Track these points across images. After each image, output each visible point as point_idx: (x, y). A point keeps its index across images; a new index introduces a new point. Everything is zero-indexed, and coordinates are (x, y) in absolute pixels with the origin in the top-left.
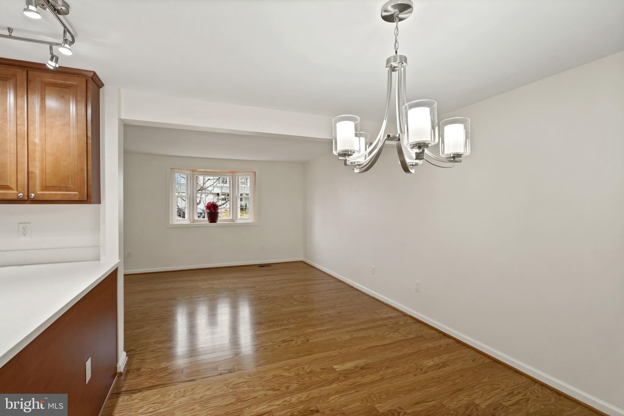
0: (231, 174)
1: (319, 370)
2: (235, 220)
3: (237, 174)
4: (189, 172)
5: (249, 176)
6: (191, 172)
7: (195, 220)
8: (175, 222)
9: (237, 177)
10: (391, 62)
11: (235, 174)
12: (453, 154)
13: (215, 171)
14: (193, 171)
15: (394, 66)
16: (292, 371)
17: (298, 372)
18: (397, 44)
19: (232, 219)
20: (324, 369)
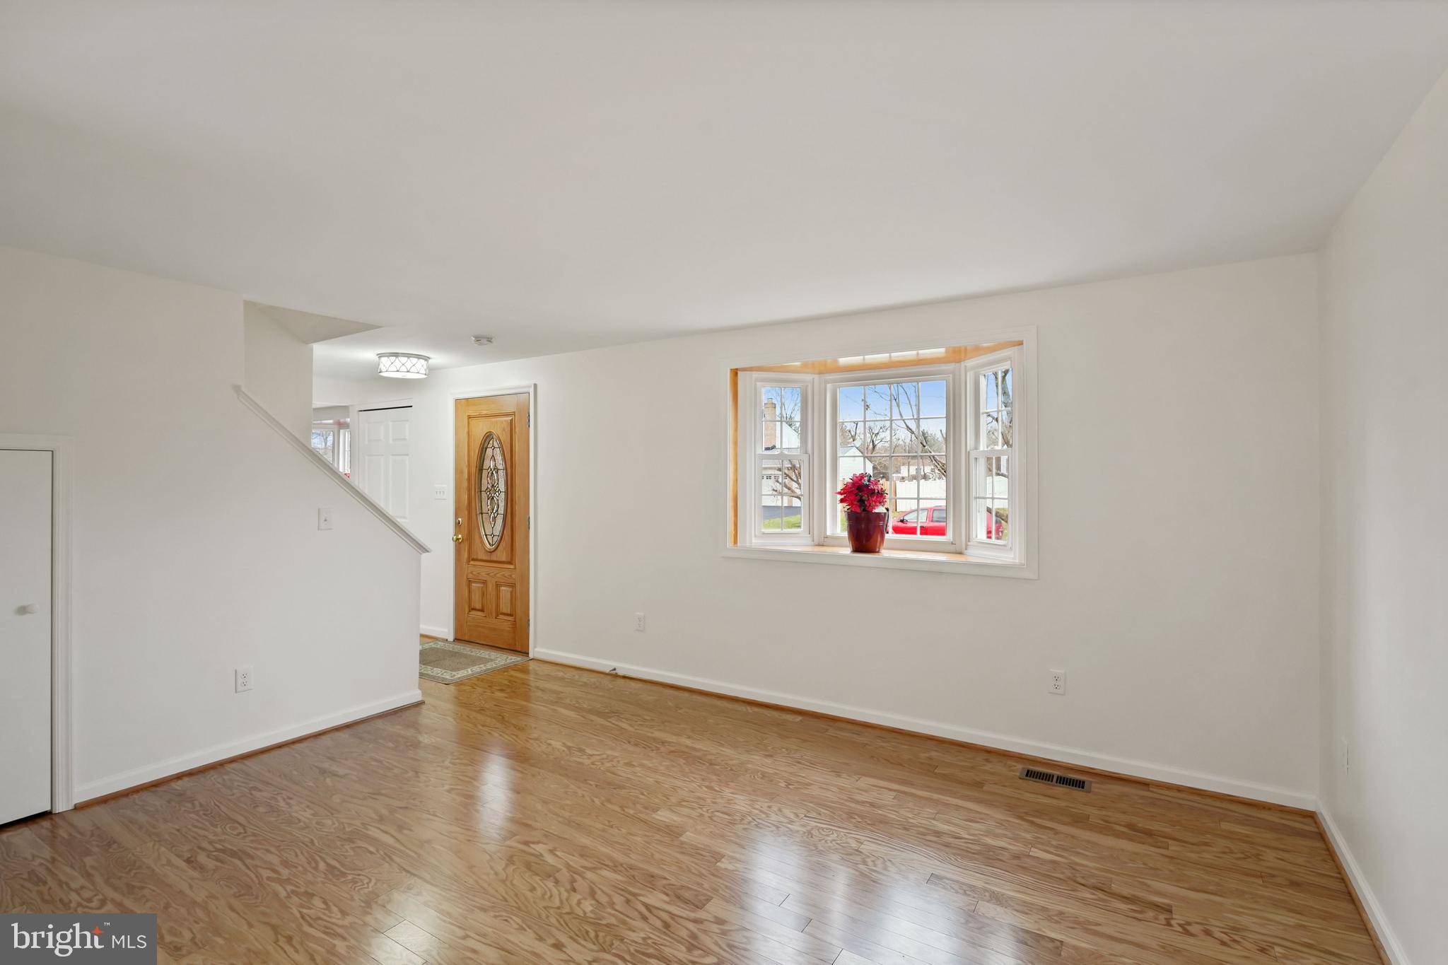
2: (964, 546)
3: (970, 363)
6: (816, 377)
8: (754, 541)
11: (962, 363)
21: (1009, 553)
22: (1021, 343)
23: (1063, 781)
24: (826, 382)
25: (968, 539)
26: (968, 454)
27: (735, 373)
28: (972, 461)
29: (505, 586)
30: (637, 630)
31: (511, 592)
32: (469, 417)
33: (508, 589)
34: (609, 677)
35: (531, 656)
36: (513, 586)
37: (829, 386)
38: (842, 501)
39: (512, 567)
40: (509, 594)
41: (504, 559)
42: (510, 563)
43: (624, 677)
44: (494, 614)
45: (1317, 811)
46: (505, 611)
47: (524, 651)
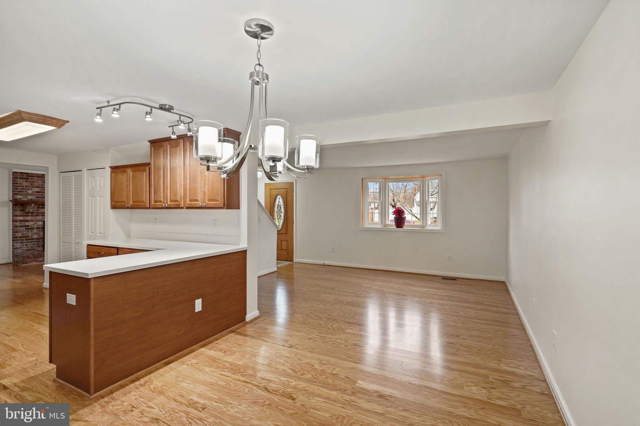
0: (421, 179)
1: (343, 377)
2: (425, 226)
3: (427, 178)
4: (381, 180)
5: (438, 179)
6: (384, 180)
7: (386, 225)
8: (367, 225)
9: (427, 182)
10: (254, 77)
11: (425, 178)
12: (307, 167)
13: (398, 177)
14: (385, 179)
15: (256, 80)
16: (322, 366)
17: (326, 369)
18: (259, 54)
19: (422, 226)
20: (348, 378)
21: (438, 227)
22: (441, 175)
23: (451, 279)
24: (386, 182)
25: (426, 224)
26: (426, 202)
27: (362, 179)
28: (427, 204)
29: (284, 241)
30: (332, 252)
31: (287, 243)
32: (270, 189)
33: (285, 242)
34: (323, 266)
35: (294, 261)
36: (287, 241)
37: (387, 183)
38: (393, 214)
39: (287, 235)
40: (286, 244)
41: (284, 233)
42: (286, 234)
43: (328, 265)
44: (280, 250)
45: (506, 282)
46: (284, 249)
47: (291, 260)
